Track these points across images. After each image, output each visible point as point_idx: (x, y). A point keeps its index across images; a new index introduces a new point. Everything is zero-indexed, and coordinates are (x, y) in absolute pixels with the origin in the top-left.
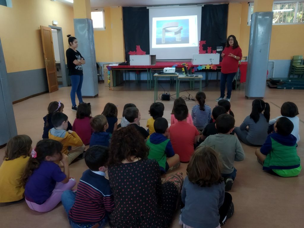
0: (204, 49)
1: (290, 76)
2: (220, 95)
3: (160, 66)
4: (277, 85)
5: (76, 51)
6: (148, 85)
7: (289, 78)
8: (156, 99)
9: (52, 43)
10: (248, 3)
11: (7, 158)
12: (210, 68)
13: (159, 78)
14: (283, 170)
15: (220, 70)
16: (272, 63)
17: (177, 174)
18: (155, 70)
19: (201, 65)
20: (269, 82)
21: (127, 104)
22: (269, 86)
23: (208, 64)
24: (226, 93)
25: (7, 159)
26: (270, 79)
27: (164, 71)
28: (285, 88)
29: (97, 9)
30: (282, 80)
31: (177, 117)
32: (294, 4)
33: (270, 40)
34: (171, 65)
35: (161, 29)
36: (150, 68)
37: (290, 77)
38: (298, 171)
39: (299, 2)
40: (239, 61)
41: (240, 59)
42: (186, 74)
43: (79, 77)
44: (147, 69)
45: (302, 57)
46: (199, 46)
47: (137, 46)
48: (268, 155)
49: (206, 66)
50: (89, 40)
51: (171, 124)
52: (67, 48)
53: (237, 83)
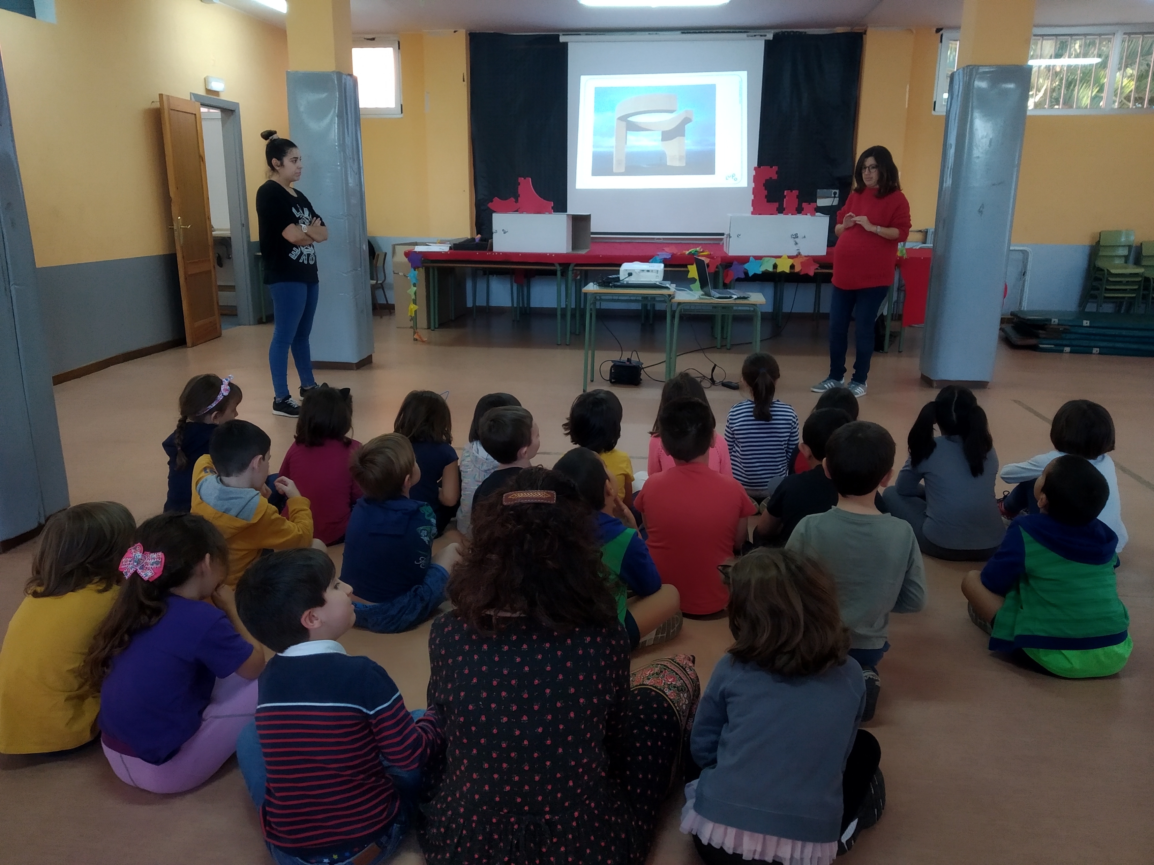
0: (770, 199)
1: (1085, 307)
2: (829, 369)
3: (604, 257)
4: (1037, 336)
5: (296, 191)
6: (559, 325)
7: (1083, 314)
8: (589, 380)
9: (202, 158)
10: (938, 30)
11: (39, 585)
12: (792, 267)
13: (601, 299)
14: (1064, 652)
15: (827, 278)
16: (1020, 256)
17: (678, 660)
18: (586, 271)
19: (758, 258)
20: (1008, 328)
21: (490, 396)
22: (1006, 341)
23: (785, 254)
24: (850, 362)
25: (40, 589)
26: (1012, 314)
27: (622, 275)
28: (1067, 349)
29: (373, 39)
30: (1056, 320)
31: (671, 449)
32: (1105, 39)
33: (1018, 171)
34: (649, 253)
35: (612, 117)
36: (568, 265)
37: (1086, 310)
38: (1120, 657)
39: (1125, 34)
40: (900, 245)
41: (903, 237)
42: (702, 287)
43: (302, 289)
44: (558, 268)
45: (1132, 238)
46: (753, 185)
47: (521, 180)
48: (1012, 594)
49: (778, 261)
50: (344, 151)
51: (650, 474)
52: (262, 181)
53: (890, 326)
